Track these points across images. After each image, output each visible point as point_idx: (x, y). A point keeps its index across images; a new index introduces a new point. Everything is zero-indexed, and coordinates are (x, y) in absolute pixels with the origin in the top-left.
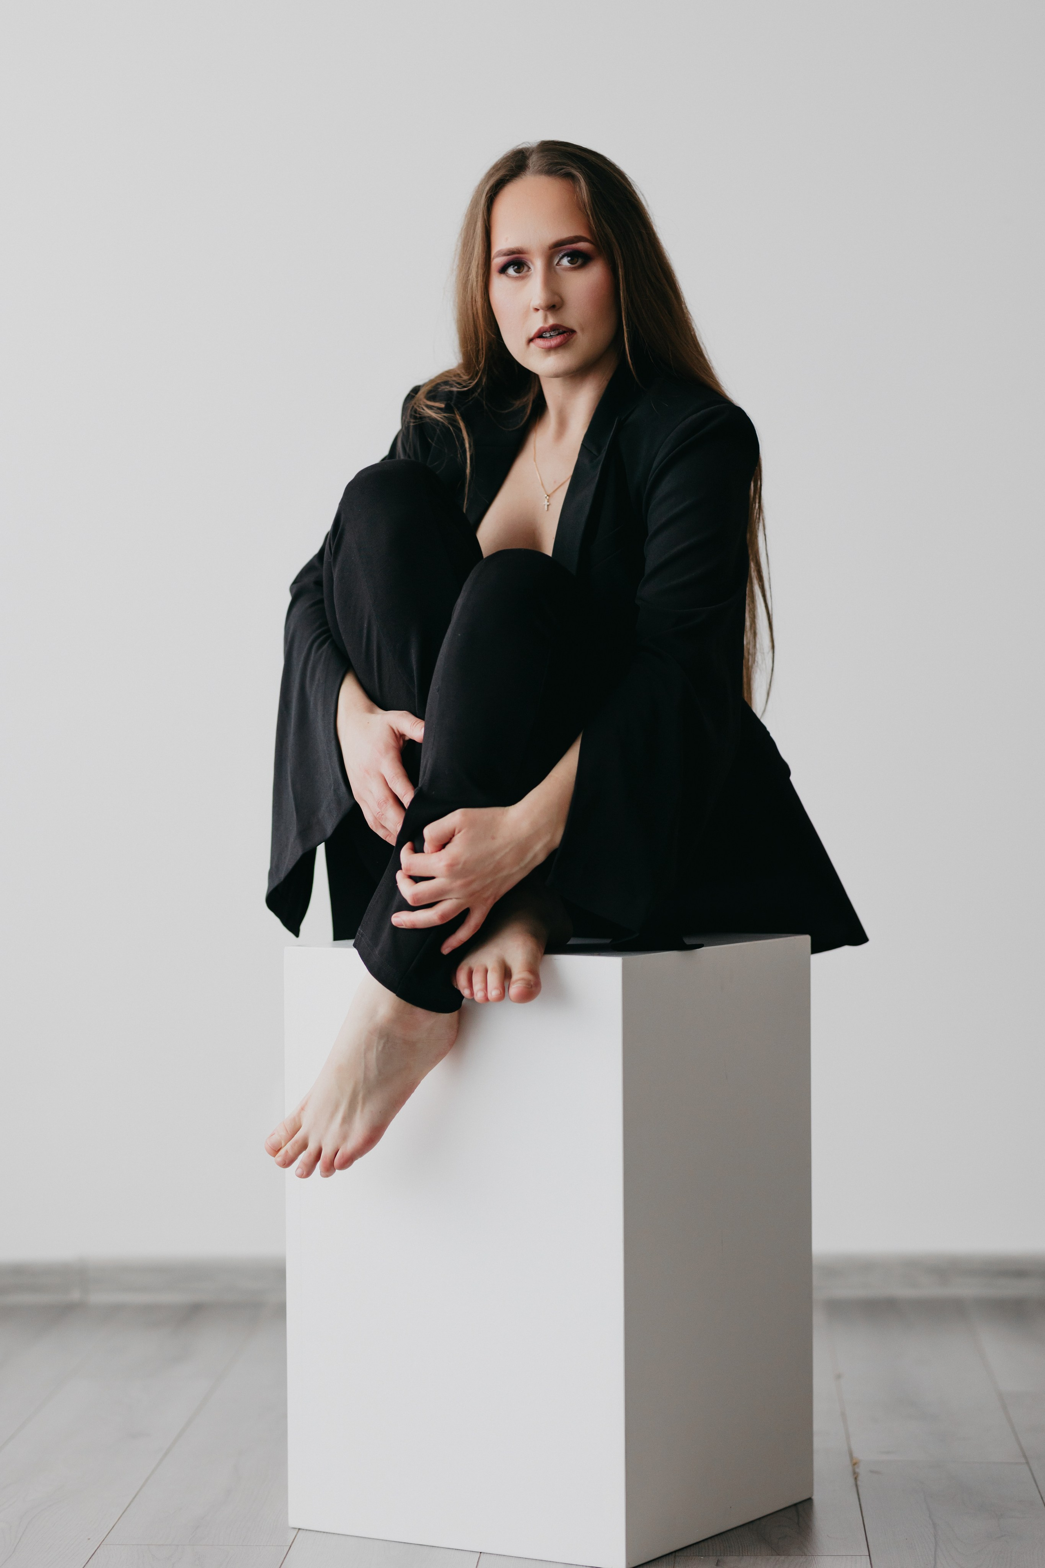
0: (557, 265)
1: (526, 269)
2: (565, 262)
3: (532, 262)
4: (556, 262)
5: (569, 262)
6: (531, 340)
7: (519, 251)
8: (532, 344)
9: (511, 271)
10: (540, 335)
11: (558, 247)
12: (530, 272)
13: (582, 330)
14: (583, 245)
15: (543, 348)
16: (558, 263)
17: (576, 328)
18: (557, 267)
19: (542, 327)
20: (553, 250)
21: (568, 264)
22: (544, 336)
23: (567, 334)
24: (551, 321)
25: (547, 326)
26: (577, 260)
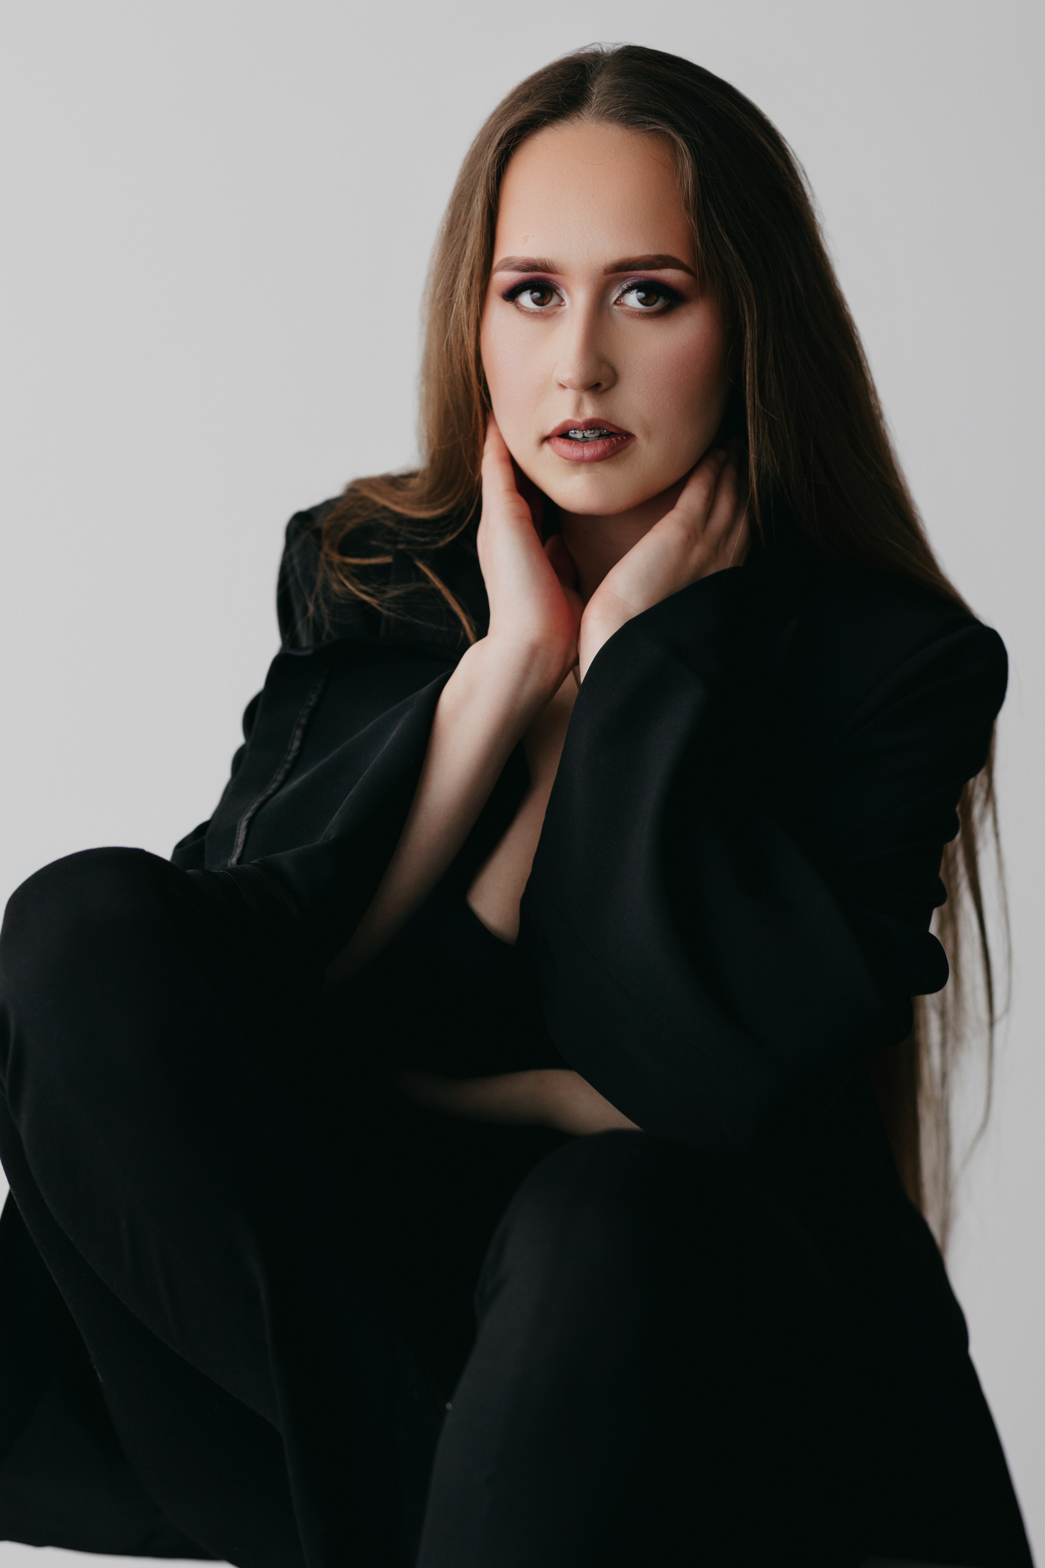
0: (615, 303)
1: (555, 300)
2: (633, 300)
3: (568, 292)
4: (615, 299)
5: (641, 301)
6: (546, 439)
7: (545, 267)
8: (547, 447)
9: (526, 299)
10: (563, 434)
11: (621, 271)
12: (562, 308)
13: (648, 434)
14: (670, 275)
15: (566, 458)
16: (617, 299)
17: (636, 430)
18: (616, 307)
19: (570, 421)
20: (610, 276)
21: (639, 306)
22: (570, 435)
23: (617, 440)
24: (589, 411)
25: (579, 420)
26: (655, 298)
